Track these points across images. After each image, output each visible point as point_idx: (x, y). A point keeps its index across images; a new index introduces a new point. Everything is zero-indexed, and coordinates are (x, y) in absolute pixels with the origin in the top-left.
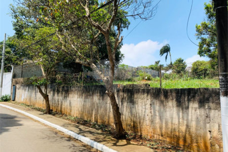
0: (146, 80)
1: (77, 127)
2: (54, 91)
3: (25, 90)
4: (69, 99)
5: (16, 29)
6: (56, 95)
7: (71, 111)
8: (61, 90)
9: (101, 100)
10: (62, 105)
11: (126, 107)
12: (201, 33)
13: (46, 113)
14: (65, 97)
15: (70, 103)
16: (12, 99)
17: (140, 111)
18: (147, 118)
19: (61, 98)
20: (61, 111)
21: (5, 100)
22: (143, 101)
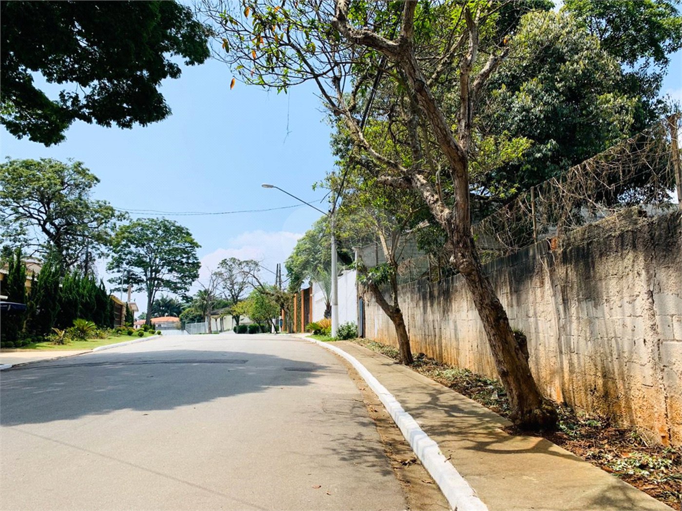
1: (436, 394)
2: (424, 298)
4: (452, 316)
5: (338, 152)
7: (458, 354)
8: (436, 293)
9: (515, 307)
10: (441, 337)
11: (578, 318)
14: (446, 311)
15: (456, 330)
16: (360, 334)
17: (619, 329)
18: (645, 353)
19: (438, 316)
20: (441, 356)
21: (347, 335)
22: (624, 282)
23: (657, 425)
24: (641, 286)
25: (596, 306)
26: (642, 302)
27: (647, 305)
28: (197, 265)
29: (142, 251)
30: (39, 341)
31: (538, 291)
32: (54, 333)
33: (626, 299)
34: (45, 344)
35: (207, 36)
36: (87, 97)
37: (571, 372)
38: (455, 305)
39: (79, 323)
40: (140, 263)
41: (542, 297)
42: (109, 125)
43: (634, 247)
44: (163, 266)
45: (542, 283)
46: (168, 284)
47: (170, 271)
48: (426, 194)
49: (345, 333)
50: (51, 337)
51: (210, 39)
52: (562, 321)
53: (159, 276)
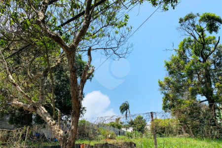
0: (110, 138)
12: (164, 89)
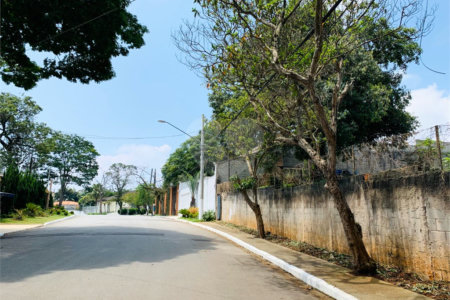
1: (297, 256)
2: (270, 198)
3: (233, 201)
4: (292, 211)
5: (213, 105)
6: (274, 205)
7: (296, 233)
8: (280, 195)
10: (283, 222)
11: (382, 217)
13: (258, 237)
14: (287, 207)
15: (295, 218)
16: (217, 217)
17: (407, 224)
18: (420, 236)
19: (281, 210)
20: (282, 233)
21: (209, 218)
22: (410, 202)
23: (427, 270)
24: (419, 203)
25: (393, 212)
26: (420, 212)
27: (422, 213)
28: (96, 168)
29: (58, 156)
30: (4, 217)
31: (356, 201)
32: (15, 212)
33: (411, 209)
34: (8, 219)
35: (143, 32)
36: (60, 62)
37: (377, 244)
38: (294, 205)
39: (30, 205)
40: (57, 164)
41: (359, 205)
42: (75, 81)
43: (416, 184)
44: (73, 167)
45: (359, 197)
46: (75, 179)
47: (77, 171)
48: (309, 150)
49: (207, 217)
50: (13, 214)
51: (145, 34)
52: (372, 218)
53: (70, 174)
